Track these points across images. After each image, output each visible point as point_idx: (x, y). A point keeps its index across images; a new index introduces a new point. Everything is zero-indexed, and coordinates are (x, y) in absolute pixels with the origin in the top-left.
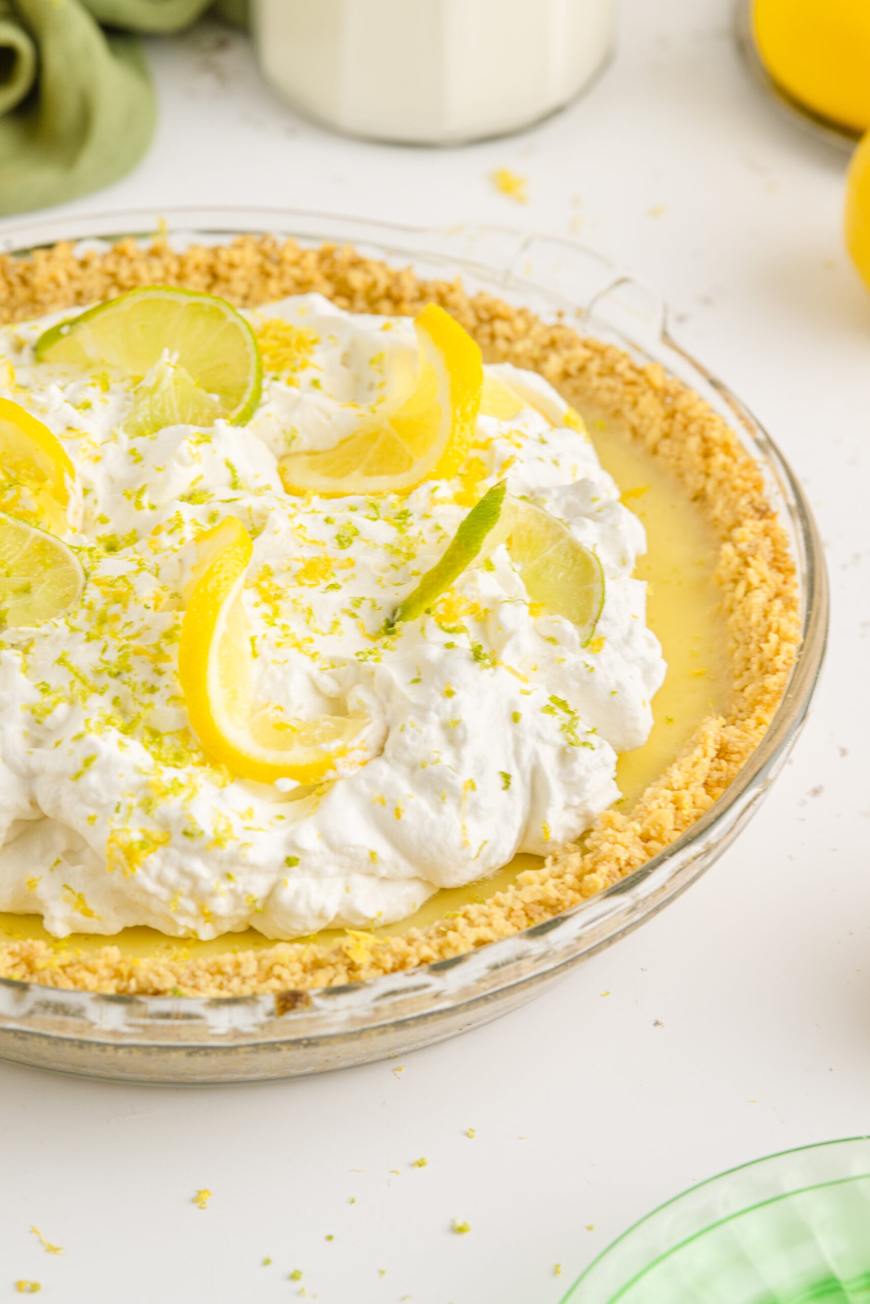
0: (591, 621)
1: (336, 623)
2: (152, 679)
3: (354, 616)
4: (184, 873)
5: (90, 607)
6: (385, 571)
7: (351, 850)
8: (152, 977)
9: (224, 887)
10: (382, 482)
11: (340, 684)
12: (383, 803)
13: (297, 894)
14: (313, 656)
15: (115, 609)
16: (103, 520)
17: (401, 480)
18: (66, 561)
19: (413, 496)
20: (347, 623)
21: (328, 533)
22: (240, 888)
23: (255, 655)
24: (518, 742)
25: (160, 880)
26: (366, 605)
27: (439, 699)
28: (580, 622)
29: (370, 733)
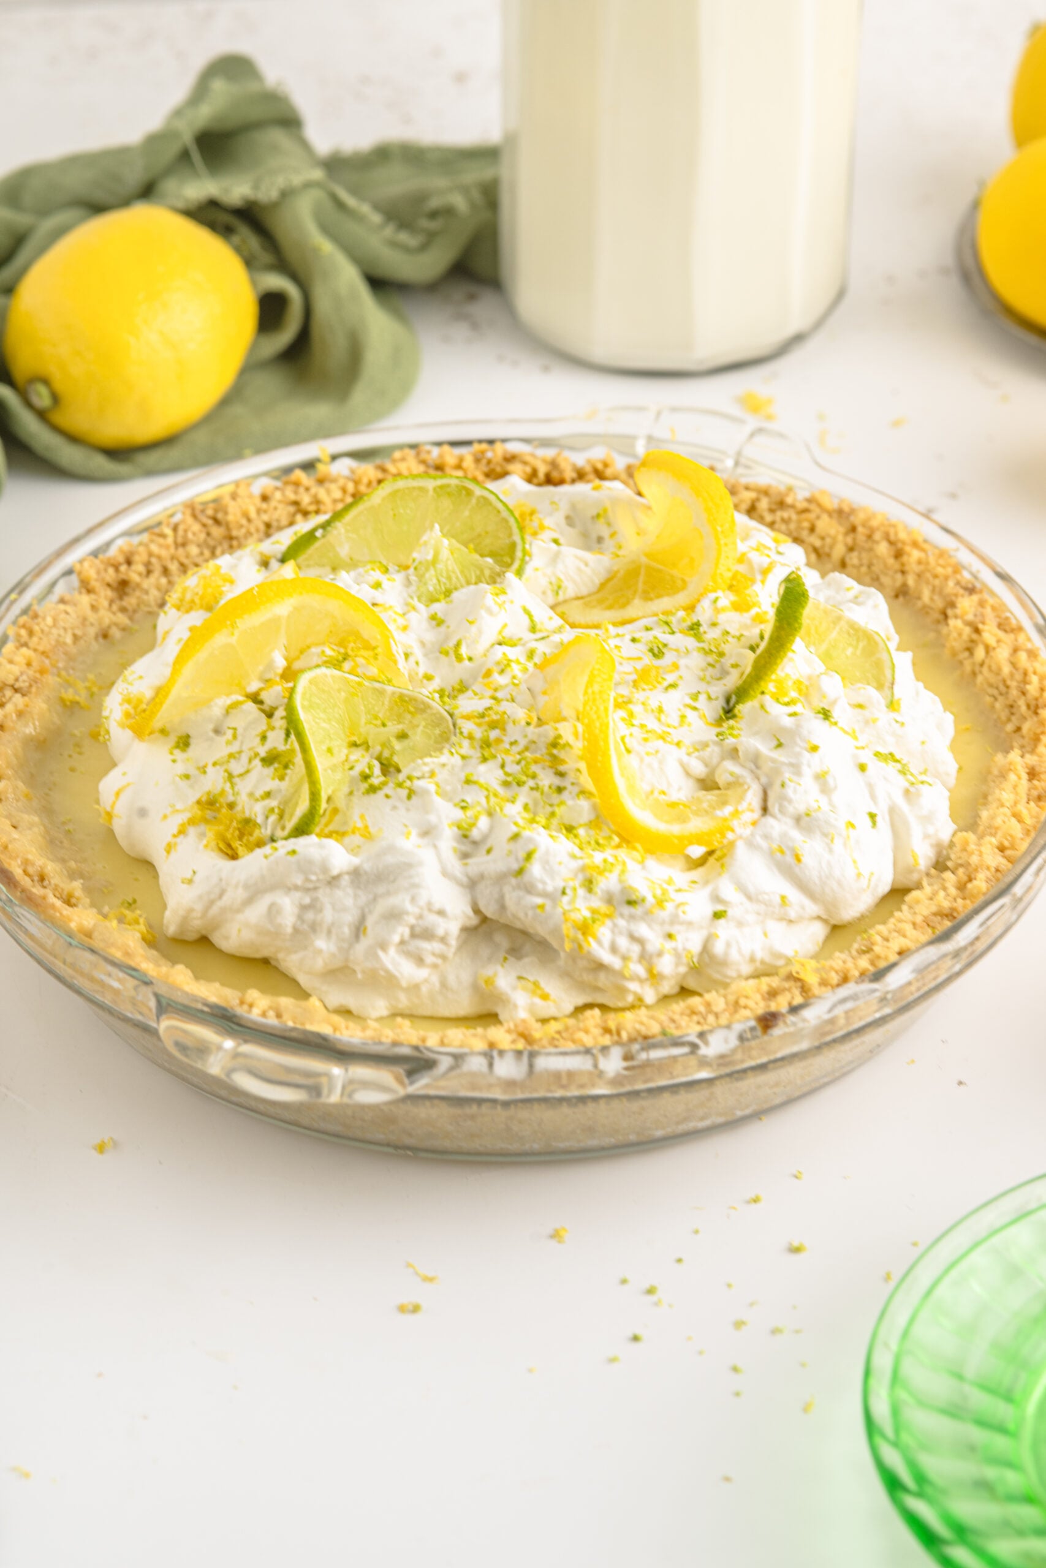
0: (888, 684)
1: (683, 717)
2: (557, 781)
3: (695, 709)
4: (633, 938)
5: (470, 737)
6: (704, 670)
7: (766, 897)
8: (638, 1026)
9: (669, 945)
10: (665, 603)
11: (706, 765)
12: (782, 852)
13: (728, 945)
14: (678, 744)
15: (494, 734)
16: (429, 678)
17: (682, 598)
18: (428, 707)
19: (699, 609)
20: (691, 715)
21: (640, 649)
22: (680, 947)
23: (628, 751)
24: (871, 787)
25: (614, 949)
26: (702, 698)
27: (806, 755)
28: (880, 687)
29: (753, 797)
